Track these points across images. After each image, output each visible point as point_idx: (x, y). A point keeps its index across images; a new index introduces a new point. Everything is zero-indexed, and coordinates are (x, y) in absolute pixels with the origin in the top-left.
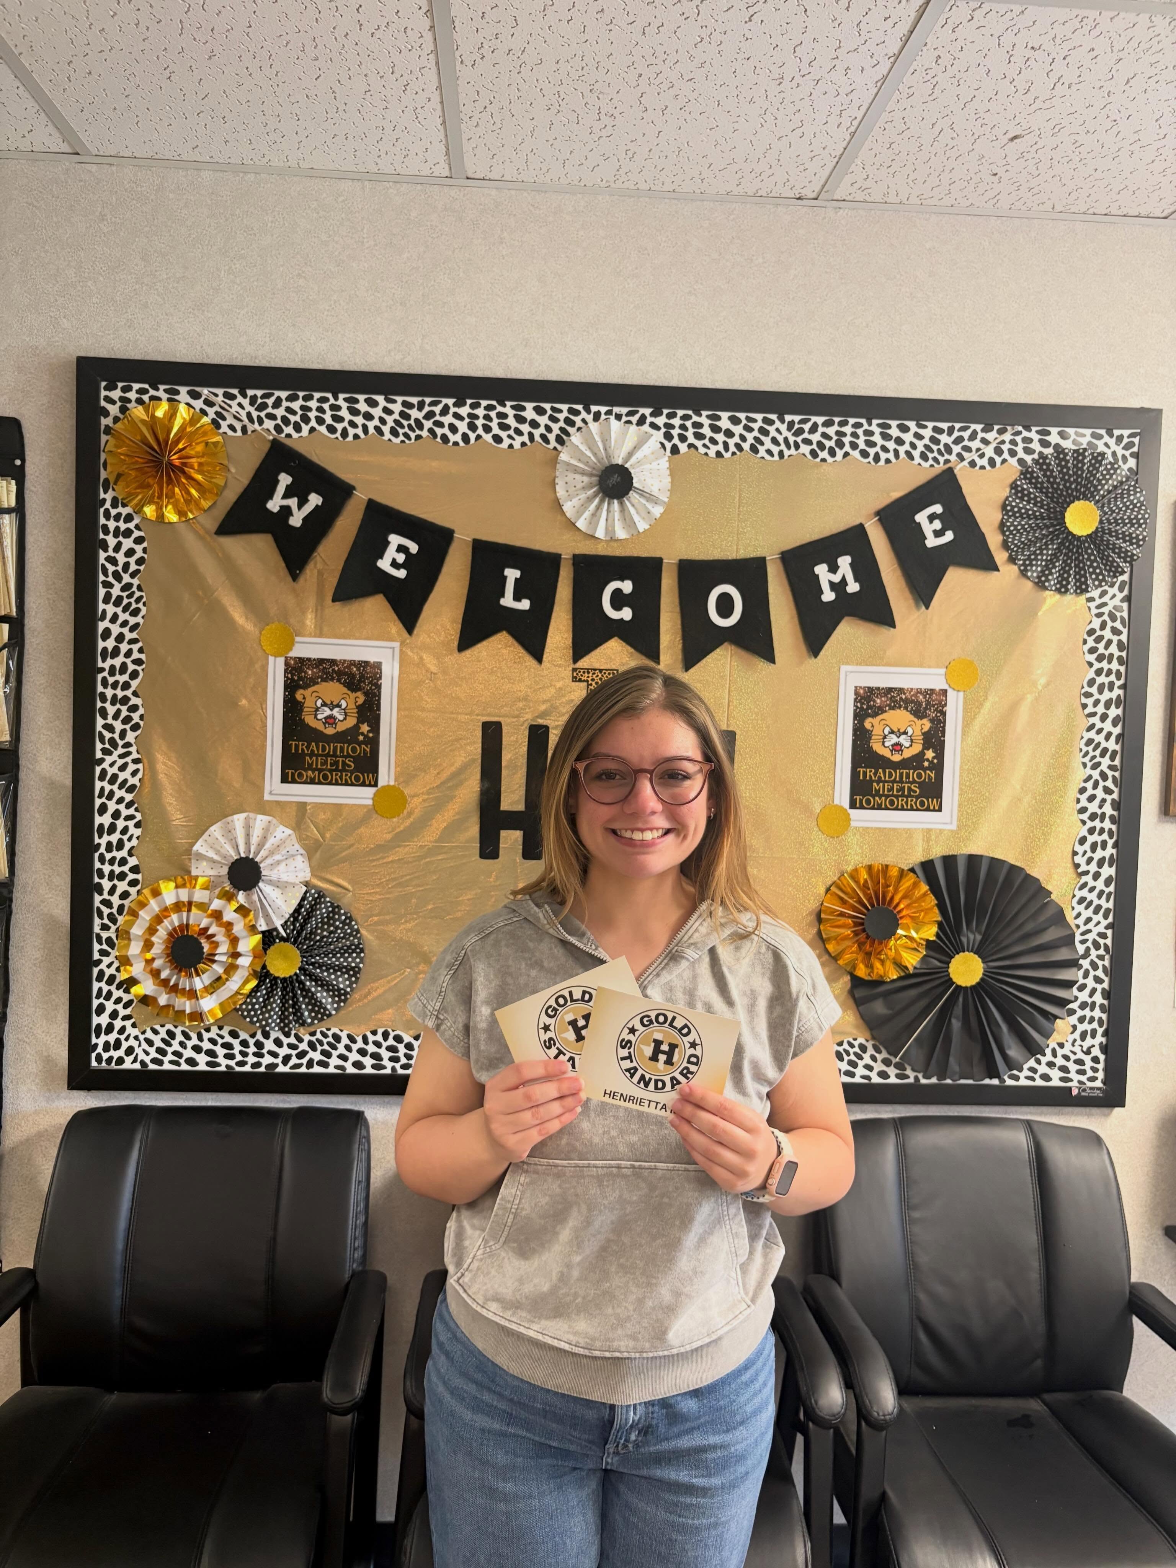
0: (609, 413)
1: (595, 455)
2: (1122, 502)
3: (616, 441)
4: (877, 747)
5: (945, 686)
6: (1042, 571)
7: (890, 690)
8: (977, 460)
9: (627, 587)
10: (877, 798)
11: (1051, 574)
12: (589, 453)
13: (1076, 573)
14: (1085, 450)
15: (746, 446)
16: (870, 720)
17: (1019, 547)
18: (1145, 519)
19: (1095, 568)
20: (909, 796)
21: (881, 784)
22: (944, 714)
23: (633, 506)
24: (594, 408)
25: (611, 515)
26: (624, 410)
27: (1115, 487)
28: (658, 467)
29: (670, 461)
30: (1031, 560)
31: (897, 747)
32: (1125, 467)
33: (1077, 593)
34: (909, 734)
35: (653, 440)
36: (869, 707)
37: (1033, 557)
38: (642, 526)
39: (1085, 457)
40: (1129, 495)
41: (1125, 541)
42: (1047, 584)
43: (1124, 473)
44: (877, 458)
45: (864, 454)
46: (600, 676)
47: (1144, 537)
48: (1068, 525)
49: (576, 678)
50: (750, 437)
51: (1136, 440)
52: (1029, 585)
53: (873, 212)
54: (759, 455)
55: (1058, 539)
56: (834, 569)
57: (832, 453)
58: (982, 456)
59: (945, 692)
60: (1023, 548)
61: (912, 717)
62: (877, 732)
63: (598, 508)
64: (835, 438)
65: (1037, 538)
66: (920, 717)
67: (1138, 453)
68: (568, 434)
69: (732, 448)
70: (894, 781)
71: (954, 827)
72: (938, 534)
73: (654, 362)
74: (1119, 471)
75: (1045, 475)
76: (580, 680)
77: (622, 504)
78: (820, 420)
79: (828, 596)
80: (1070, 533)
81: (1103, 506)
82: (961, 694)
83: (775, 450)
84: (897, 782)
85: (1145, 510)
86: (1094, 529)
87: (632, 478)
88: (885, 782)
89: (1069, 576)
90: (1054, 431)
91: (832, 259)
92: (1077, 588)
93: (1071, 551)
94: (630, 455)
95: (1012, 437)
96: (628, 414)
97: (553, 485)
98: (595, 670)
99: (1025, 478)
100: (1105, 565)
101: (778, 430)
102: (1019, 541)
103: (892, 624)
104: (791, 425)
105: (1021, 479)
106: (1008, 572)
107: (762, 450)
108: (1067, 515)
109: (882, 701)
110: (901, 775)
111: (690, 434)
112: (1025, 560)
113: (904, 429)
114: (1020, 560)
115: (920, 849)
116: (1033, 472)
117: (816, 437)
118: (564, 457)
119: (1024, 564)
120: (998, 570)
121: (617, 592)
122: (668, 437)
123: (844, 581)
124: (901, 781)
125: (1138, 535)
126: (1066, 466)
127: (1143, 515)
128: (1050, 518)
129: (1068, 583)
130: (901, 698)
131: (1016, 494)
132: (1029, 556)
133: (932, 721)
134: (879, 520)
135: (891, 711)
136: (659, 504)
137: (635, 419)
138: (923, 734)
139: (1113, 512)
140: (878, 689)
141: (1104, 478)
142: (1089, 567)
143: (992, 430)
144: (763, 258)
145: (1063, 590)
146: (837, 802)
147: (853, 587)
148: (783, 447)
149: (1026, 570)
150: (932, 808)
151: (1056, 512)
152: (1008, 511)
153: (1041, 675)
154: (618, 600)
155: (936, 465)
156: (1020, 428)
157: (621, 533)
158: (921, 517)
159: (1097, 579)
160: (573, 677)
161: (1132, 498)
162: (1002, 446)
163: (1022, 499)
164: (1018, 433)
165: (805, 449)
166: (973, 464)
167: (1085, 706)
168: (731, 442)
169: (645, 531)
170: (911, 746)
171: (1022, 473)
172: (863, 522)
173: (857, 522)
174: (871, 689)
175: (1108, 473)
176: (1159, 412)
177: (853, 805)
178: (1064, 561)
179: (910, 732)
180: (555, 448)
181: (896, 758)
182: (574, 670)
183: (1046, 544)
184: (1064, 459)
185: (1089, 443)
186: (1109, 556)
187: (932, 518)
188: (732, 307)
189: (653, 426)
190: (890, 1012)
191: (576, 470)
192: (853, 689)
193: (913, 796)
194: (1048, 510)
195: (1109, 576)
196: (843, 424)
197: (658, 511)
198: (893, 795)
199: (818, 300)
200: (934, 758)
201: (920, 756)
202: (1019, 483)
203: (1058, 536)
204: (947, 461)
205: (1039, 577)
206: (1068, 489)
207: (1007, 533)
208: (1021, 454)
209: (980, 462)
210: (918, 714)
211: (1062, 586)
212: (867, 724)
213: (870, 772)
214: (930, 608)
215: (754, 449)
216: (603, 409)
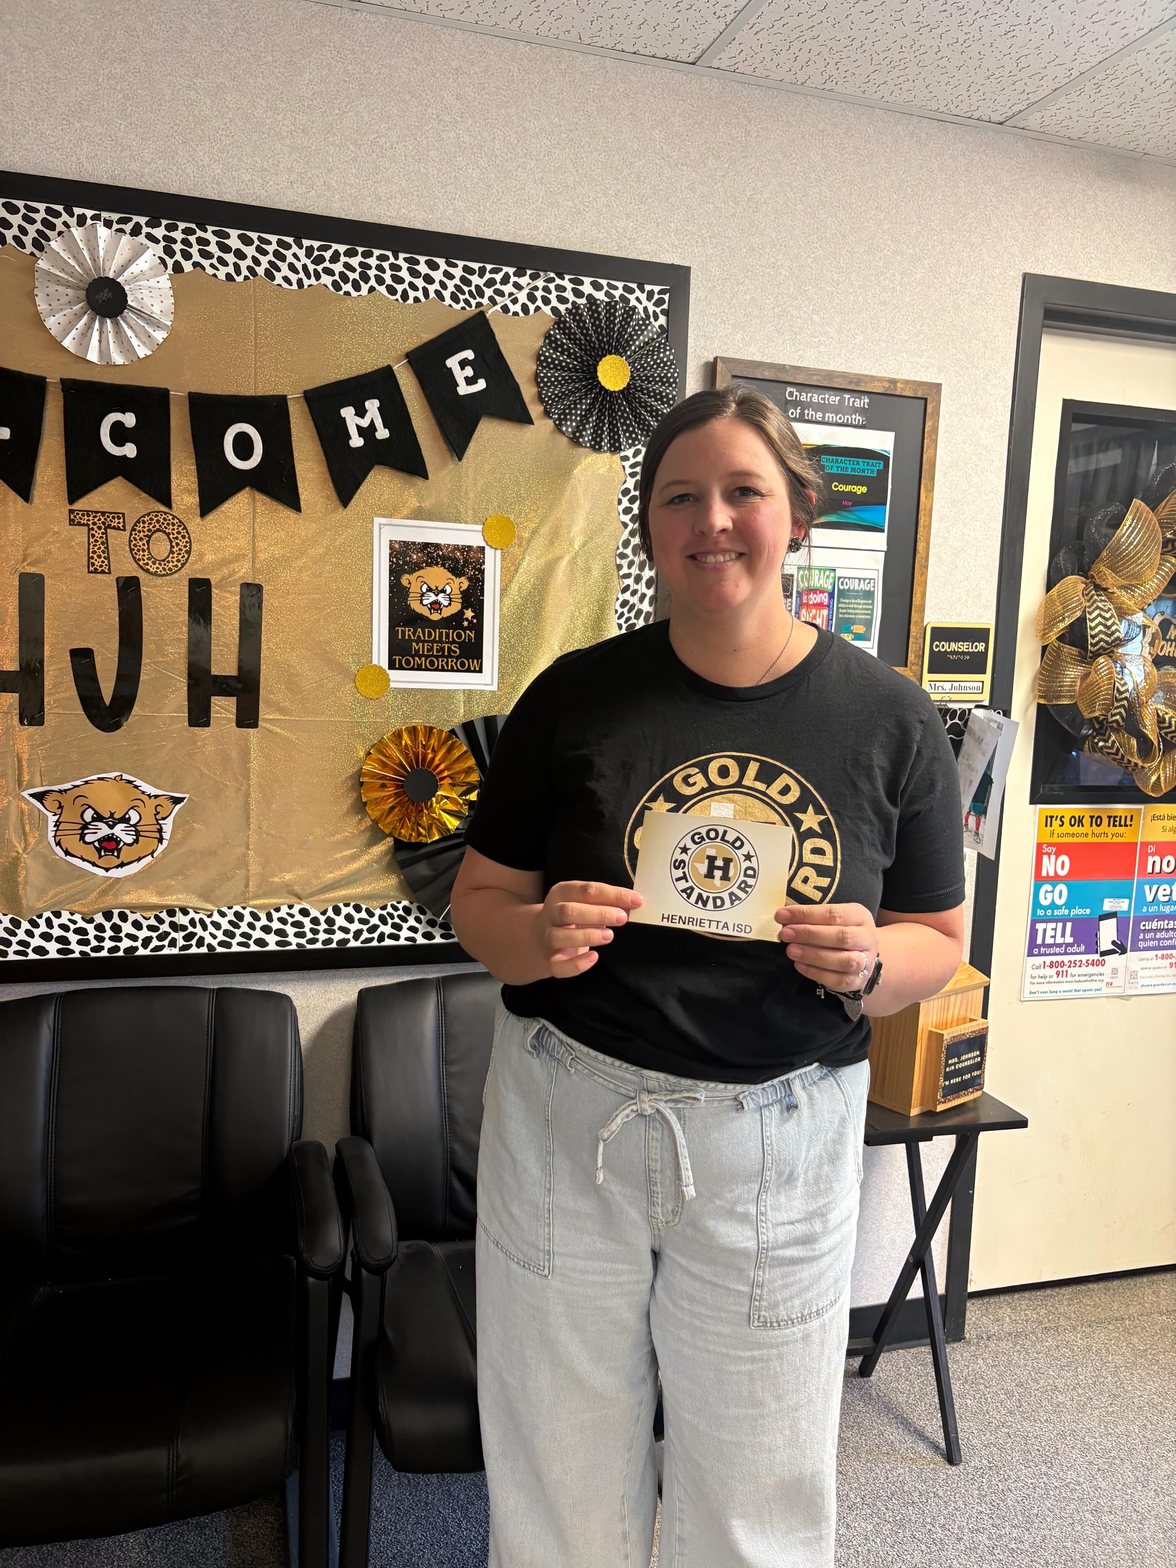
0: (96, 218)
1: (81, 265)
2: (652, 359)
3: (106, 252)
4: (415, 606)
5: (483, 544)
6: (577, 427)
7: (426, 545)
8: (510, 305)
9: (129, 420)
10: (417, 658)
11: (585, 429)
12: (72, 262)
13: (611, 430)
14: (616, 302)
15: (260, 271)
16: (406, 576)
17: (553, 400)
18: (675, 379)
19: (628, 426)
20: (449, 656)
21: (421, 644)
22: (482, 572)
23: (131, 328)
24: (78, 211)
25: (104, 335)
26: (115, 217)
27: (647, 343)
28: (159, 285)
29: (171, 278)
30: (566, 415)
31: (435, 606)
32: (657, 324)
33: (611, 451)
34: (448, 592)
35: (149, 252)
36: (405, 563)
37: (567, 411)
38: (142, 352)
39: (616, 310)
40: (659, 353)
41: (656, 400)
42: (581, 440)
43: (655, 330)
44: (405, 296)
45: (392, 290)
46: (103, 520)
47: (674, 396)
48: (600, 379)
49: (73, 520)
50: (264, 260)
51: (666, 297)
52: (564, 441)
53: (394, 19)
54: (275, 283)
55: (591, 394)
56: (361, 412)
57: (357, 287)
58: (515, 301)
59: (482, 549)
60: (558, 402)
61: (450, 575)
62: (414, 589)
63: (89, 327)
64: (359, 270)
65: (570, 391)
66: (458, 575)
67: (668, 310)
68: (48, 239)
69: (244, 272)
70: (434, 641)
71: (494, 688)
72: (470, 381)
73: (149, 164)
74: (649, 328)
75: (578, 327)
76: (79, 524)
77: (117, 325)
78: (342, 248)
79: (357, 441)
80: (602, 388)
81: (634, 363)
82: (499, 552)
83: (294, 278)
84: (437, 642)
85: (675, 369)
86: (625, 385)
87: (126, 295)
88: (424, 641)
89: (603, 432)
90: (587, 280)
91: (350, 67)
92: (612, 445)
93: (604, 407)
94: (124, 268)
95: (545, 284)
96: (121, 221)
97: (32, 297)
98: (97, 512)
99: (559, 328)
100: (639, 423)
101: (295, 255)
102: (553, 393)
103: (425, 476)
104: (309, 251)
105: (554, 329)
106: (542, 426)
107: (278, 276)
108: (599, 368)
109: (418, 556)
110: (441, 634)
111: (194, 250)
112: (560, 415)
113: (434, 266)
114: (554, 413)
115: (462, 711)
116: (566, 321)
117: (338, 268)
118: (42, 264)
119: (559, 419)
120: (533, 424)
121: (117, 426)
122: (169, 252)
123: (372, 426)
124: (441, 641)
125: (667, 394)
126: (598, 318)
127: (673, 374)
128: (583, 372)
129: (602, 440)
130: (438, 554)
131: (550, 344)
132: (564, 410)
133: (470, 579)
134: (409, 362)
135: (428, 568)
136: (163, 329)
137: (128, 227)
138: (462, 593)
139: (645, 369)
140: (414, 543)
141: (636, 334)
142: (623, 424)
143: (525, 275)
144: (273, 57)
145: (597, 447)
146: (374, 663)
147: (382, 433)
148: (302, 275)
149: (560, 425)
150: (472, 669)
151: (589, 365)
152: (541, 362)
153: (577, 532)
154: (120, 434)
155: (468, 308)
156: (552, 275)
157: (118, 359)
158: (452, 363)
159: (630, 437)
160: (70, 520)
161: (662, 355)
162: (535, 293)
163: (555, 350)
164: (552, 280)
165: (326, 280)
166: (505, 309)
167: (619, 567)
168: (244, 264)
169: (147, 357)
170: (450, 604)
171: (556, 323)
172: (391, 364)
173: (385, 364)
174: (406, 544)
175: (640, 329)
176: (688, 269)
177: (392, 666)
178: (598, 418)
179: (448, 591)
180: (32, 254)
181: (435, 617)
182: (71, 511)
183: (581, 399)
184: (596, 311)
185: (622, 296)
186: (641, 414)
187: (463, 364)
188: (239, 109)
189: (151, 237)
190: (433, 873)
191: (59, 281)
192: (388, 543)
193: (453, 657)
194: (582, 362)
195: (642, 435)
196: (367, 255)
197: (160, 336)
198: (433, 656)
199: (337, 111)
200: (473, 617)
201: (459, 615)
202: (552, 332)
203: (591, 389)
204: (479, 305)
205: (574, 433)
206: (600, 341)
207: (542, 385)
208: (554, 303)
209: (513, 308)
210: (456, 571)
211: (596, 443)
212: (404, 580)
213: (408, 632)
214: (464, 460)
215: (269, 275)
216: (89, 213)
